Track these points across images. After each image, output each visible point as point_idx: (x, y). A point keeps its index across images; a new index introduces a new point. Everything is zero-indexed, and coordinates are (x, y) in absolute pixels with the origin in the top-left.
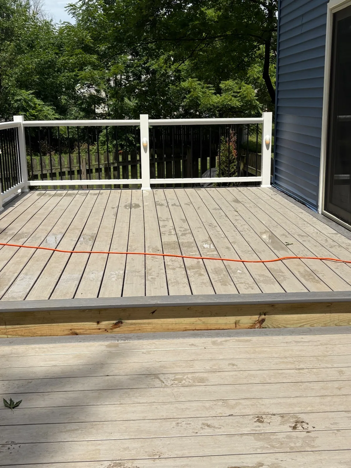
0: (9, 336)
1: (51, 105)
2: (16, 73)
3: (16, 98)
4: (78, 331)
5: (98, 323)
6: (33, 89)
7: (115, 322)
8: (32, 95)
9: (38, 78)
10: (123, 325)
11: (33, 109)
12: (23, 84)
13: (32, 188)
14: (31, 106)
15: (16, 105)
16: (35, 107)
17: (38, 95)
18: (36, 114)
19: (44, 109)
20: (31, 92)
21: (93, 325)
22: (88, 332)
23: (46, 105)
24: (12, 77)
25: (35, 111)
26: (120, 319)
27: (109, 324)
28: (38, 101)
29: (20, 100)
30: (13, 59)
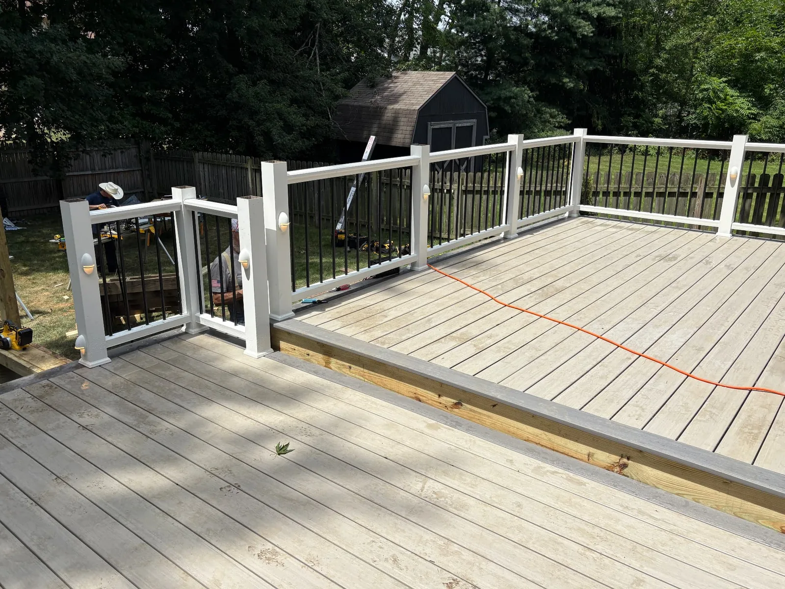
1: (749, 96)
2: (709, 57)
3: (703, 87)
4: (421, 397)
5: (439, 396)
6: (729, 75)
7: (455, 401)
8: (724, 84)
9: (738, 61)
10: (462, 407)
11: (722, 102)
12: (717, 70)
14: (719, 98)
15: (700, 96)
16: (725, 99)
17: (732, 84)
18: (724, 107)
19: (737, 101)
20: (724, 79)
21: (436, 397)
22: (430, 402)
23: (741, 97)
24: (704, 61)
25: (723, 104)
26: (460, 400)
27: (449, 402)
28: (730, 91)
29: (705, 90)
30: (712, 38)
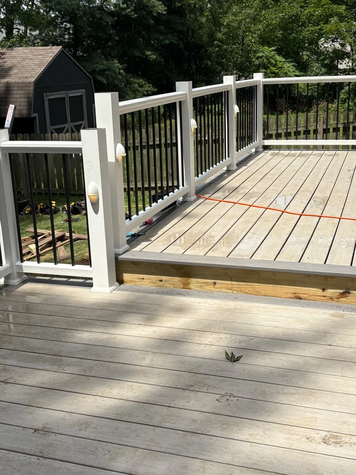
0: (234, 292)
1: (292, 62)
2: (259, 30)
3: (258, 55)
4: (301, 296)
5: (324, 290)
6: (275, 45)
7: (341, 291)
8: (274, 52)
9: (281, 34)
10: (350, 295)
11: (274, 67)
12: (265, 41)
13: (266, 148)
14: (271, 63)
15: (257, 62)
16: (276, 64)
17: (279, 51)
18: (276, 71)
19: (285, 66)
20: (273, 48)
21: (319, 292)
22: (312, 298)
23: (287, 62)
24: (255, 34)
25: (275, 68)
26: (348, 289)
27: (335, 293)
28: (279, 58)
29: (261, 57)
30: (258, 15)
